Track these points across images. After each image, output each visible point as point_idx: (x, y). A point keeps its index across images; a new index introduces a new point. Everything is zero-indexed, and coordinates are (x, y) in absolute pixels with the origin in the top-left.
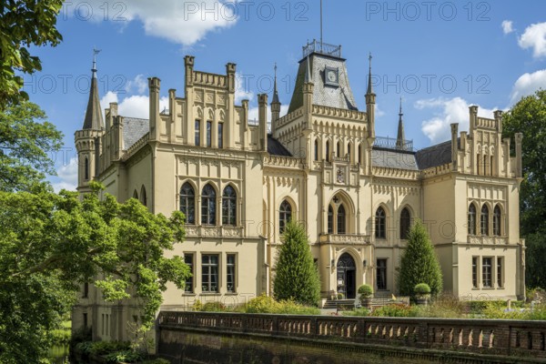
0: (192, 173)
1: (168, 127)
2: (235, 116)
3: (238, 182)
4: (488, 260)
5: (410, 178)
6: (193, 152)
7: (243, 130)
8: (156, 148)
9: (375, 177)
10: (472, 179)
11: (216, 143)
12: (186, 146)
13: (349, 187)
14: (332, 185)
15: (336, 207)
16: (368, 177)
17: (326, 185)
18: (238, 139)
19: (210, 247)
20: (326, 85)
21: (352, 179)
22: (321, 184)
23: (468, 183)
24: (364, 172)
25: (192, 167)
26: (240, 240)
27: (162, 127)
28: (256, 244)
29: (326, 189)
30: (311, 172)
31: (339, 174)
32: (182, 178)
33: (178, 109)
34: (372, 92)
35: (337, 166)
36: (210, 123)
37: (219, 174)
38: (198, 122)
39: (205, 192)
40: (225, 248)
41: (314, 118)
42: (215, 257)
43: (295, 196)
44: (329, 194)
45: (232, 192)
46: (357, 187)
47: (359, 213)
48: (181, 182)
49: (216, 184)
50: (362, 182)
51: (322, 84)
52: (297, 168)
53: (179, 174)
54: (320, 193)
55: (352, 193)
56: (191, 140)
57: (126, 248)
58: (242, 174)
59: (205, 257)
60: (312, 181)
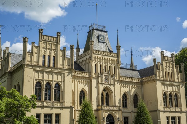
0: (41, 78)
1: (31, 58)
2: (60, 54)
3: (61, 82)
4: (173, 118)
5: (137, 81)
6: (42, 69)
7: (64, 60)
8: (25, 67)
9: (121, 81)
10: (164, 82)
11: (52, 65)
12: (38, 66)
13: (110, 85)
14: (103, 84)
15: (105, 94)
16: (119, 80)
17: (100, 84)
18: (61, 63)
19: (48, 111)
20: (99, 42)
21: (112, 81)
22: (98, 83)
23: (162, 84)
24: (117, 78)
25: (41, 75)
26: (61, 108)
27: (28, 58)
28: (69, 110)
29: (100, 85)
30: (93, 78)
31: (106, 79)
32: (36, 80)
33: (35, 50)
34: (119, 45)
35: (105, 76)
36: (49, 56)
37: (53, 78)
38: (44, 56)
39: (46, 86)
40: (55, 112)
41: (95, 55)
42: (50, 115)
43: (86, 88)
44: (101, 88)
45: (58, 86)
46: (114, 85)
47: (115, 96)
48: (35, 82)
49: (51, 82)
50: (116, 83)
51: (98, 41)
52: (87, 76)
53: (35, 78)
54: (97, 87)
55: (112, 87)
56: (41, 64)
57: (9, 111)
58: (63, 79)
59: (46, 116)
60: (94, 82)
